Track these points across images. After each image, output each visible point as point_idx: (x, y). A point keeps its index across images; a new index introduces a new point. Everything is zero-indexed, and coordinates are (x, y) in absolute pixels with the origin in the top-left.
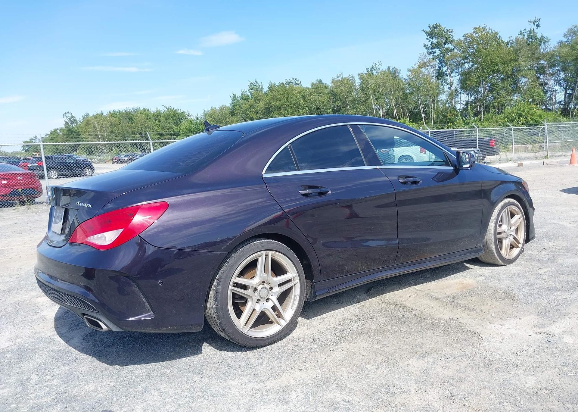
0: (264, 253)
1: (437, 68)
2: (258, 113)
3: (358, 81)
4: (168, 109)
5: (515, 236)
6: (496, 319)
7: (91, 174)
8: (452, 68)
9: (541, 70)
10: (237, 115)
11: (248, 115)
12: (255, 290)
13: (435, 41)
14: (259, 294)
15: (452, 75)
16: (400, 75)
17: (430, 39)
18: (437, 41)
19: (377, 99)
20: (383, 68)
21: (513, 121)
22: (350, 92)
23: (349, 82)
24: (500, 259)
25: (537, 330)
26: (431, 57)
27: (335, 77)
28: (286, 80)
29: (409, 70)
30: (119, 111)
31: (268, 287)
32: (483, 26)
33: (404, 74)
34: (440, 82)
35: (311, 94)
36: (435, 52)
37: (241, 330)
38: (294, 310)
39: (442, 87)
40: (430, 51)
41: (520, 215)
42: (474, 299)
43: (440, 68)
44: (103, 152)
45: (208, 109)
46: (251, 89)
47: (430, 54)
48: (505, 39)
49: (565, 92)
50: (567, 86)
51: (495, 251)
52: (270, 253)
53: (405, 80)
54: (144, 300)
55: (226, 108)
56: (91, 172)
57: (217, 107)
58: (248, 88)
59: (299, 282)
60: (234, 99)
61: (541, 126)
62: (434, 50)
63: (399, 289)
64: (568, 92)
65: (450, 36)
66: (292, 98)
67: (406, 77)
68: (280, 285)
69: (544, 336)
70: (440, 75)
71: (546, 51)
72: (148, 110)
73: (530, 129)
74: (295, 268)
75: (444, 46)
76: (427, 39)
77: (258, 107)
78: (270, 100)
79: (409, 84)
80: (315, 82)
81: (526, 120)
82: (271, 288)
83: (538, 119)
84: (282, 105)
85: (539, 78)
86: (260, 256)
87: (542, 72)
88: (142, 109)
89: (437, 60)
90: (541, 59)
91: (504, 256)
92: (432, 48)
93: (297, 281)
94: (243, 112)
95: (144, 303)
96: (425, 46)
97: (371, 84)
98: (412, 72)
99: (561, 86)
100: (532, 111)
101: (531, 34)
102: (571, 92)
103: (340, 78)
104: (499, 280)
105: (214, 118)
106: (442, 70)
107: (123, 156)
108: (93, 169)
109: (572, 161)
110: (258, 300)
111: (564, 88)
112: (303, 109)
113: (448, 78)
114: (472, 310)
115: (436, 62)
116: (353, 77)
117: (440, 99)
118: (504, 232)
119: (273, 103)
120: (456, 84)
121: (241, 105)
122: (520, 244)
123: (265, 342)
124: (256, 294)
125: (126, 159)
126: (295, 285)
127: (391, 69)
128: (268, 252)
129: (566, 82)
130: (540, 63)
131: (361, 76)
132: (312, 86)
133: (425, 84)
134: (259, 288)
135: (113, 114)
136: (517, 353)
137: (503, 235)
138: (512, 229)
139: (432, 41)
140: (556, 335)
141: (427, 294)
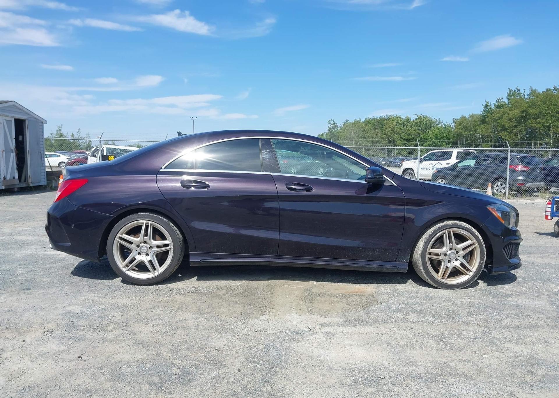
88: (395, 116)
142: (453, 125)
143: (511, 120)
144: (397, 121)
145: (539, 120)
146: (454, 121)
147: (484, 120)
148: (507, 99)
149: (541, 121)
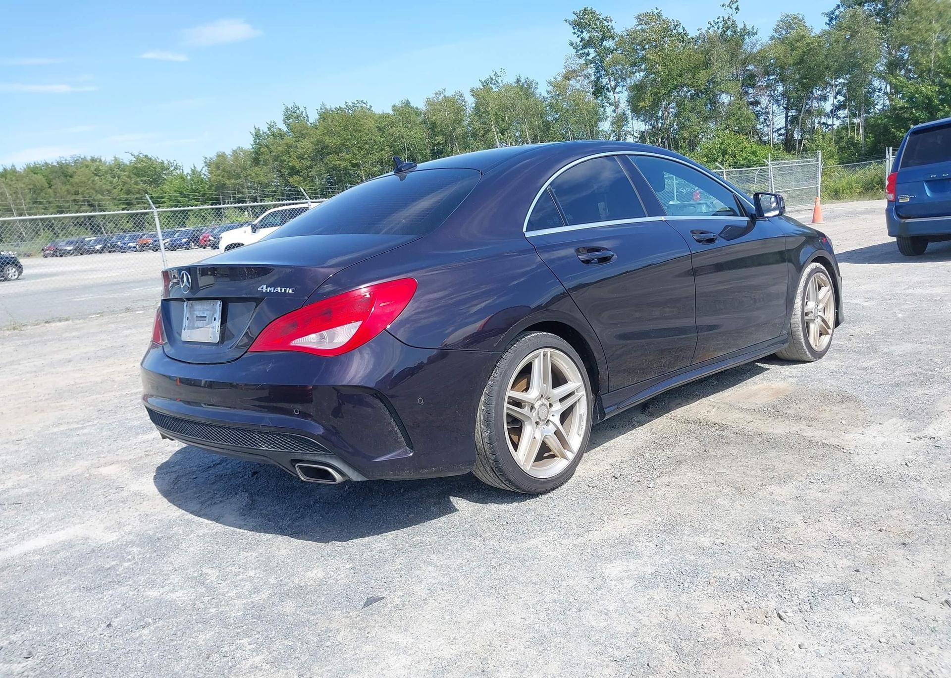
0: (542, 351)
1: (593, 78)
2: (303, 159)
3: (471, 101)
4: (137, 158)
5: (823, 316)
6: (850, 427)
7: (16, 277)
8: (615, 80)
9: (750, 80)
10: (266, 163)
11: (285, 163)
12: (532, 408)
13: (586, 35)
14: (538, 414)
15: (617, 90)
16: (537, 92)
17: (579, 33)
18: (588, 35)
19: (502, 132)
20: (509, 79)
21: (715, 160)
22: (458, 121)
23: (454, 105)
24: (809, 352)
25: (914, 435)
26: (582, 61)
27: (431, 96)
28: (346, 103)
29: (550, 83)
30: (46, 163)
31: (547, 404)
32: (656, 12)
33: (543, 90)
34: (599, 101)
35: (393, 125)
36: (588, 54)
37: (522, 468)
38: (582, 436)
39: (603, 109)
40: (581, 52)
41: (828, 287)
42: (802, 407)
43: (598, 78)
44: (22, 239)
45: (212, 155)
46: (288, 118)
47: (580, 56)
48: (692, 33)
49: (787, 114)
50: (788, 104)
51: (803, 340)
52: (549, 350)
53: (545, 99)
54: (396, 428)
55: (244, 152)
56: (17, 273)
57: (228, 152)
58: (282, 117)
59: (585, 394)
60: (257, 136)
61: (757, 167)
62: (586, 51)
63: (688, 403)
64: (790, 114)
65: (609, 27)
66: (360, 131)
67: (545, 95)
68: (562, 400)
69: (927, 440)
70: (599, 90)
71: (755, 51)
72: (100, 161)
73: (741, 172)
74: (579, 374)
75: (602, 43)
76: (574, 33)
77: (303, 148)
78: (324, 135)
79: (551, 106)
80: (398, 103)
81: (733, 160)
82: (551, 405)
83: (752, 157)
84: (343, 145)
85: (747, 93)
86: (536, 357)
87: (752, 83)
88: (89, 158)
89: (592, 65)
90: (749, 64)
91: (814, 346)
92: (584, 47)
93: (582, 393)
94: (276, 159)
95: (397, 434)
96: (571, 44)
97: (492, 106)
98: (554, 86)
99: (779, 105)
100: (741, 145)
101: (728, 25)
102: (794, 114)
103: (440, 98)
104: (820, 381)
105: (224, 170)
106: (602, 82)
107: (62, 244)
108: (20, 268)
109: (816, 218)
110: (537, 423)
111: (784, 107)
112: (382, 150)
113: (610, 94)
114: (811, 419)
115: (591, 70)
116: (461, 96)
117: (600, 129)
118: (812, 312)
119: (328, 141)
120: (624, 105)
121: (271, 147)
122: (830, 329)
123: (551, 485)
124: (534, 414)
125: (69, 248)
126: (579, 400)
127: (523, 80)
128: (546, 350)
129: (786, 99)
130: (747, 70)
131: (474, 93)
132: (393, 110)
133: (577, 105)
134: (537, 406)
135: (34, 170)
136: (906, 464)
137: (811, 316)
138: (819, 308)
139: (582, 36)
140: (942, 439)
141: (731, 406)
142: (205, 171)
143: (301, 157)
144: (94, 168)
145: (343, 154)
146: (205, 162)
147: (256, 158)
148: (285, 123)
149: (347, 157)
